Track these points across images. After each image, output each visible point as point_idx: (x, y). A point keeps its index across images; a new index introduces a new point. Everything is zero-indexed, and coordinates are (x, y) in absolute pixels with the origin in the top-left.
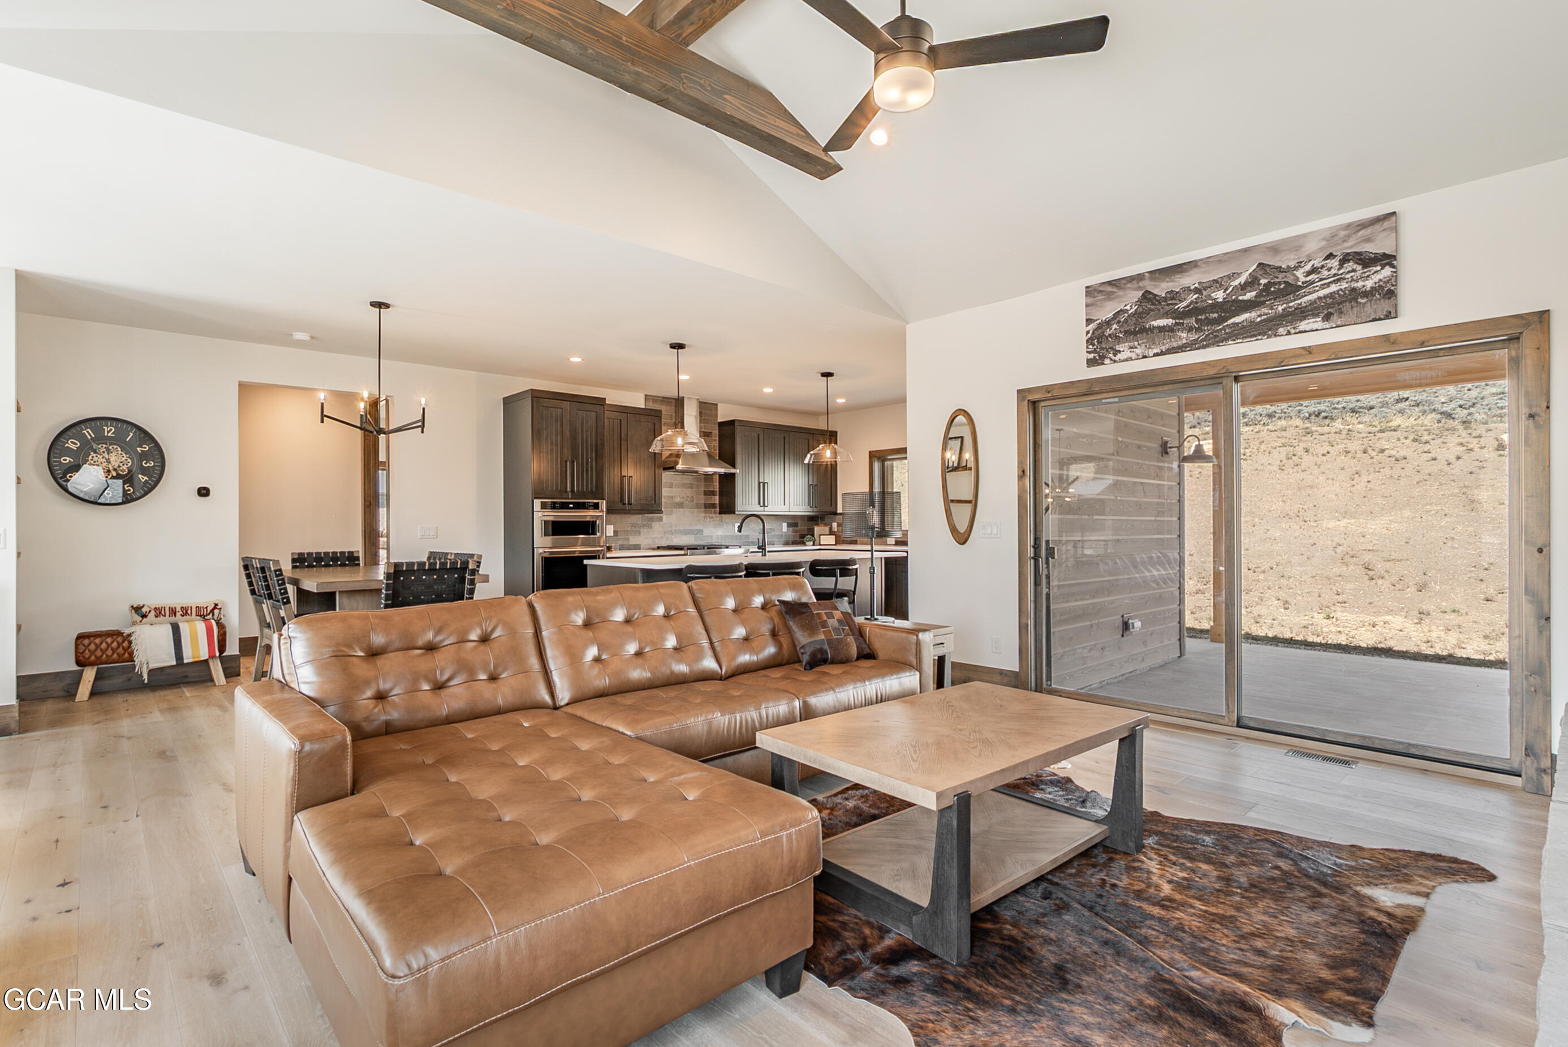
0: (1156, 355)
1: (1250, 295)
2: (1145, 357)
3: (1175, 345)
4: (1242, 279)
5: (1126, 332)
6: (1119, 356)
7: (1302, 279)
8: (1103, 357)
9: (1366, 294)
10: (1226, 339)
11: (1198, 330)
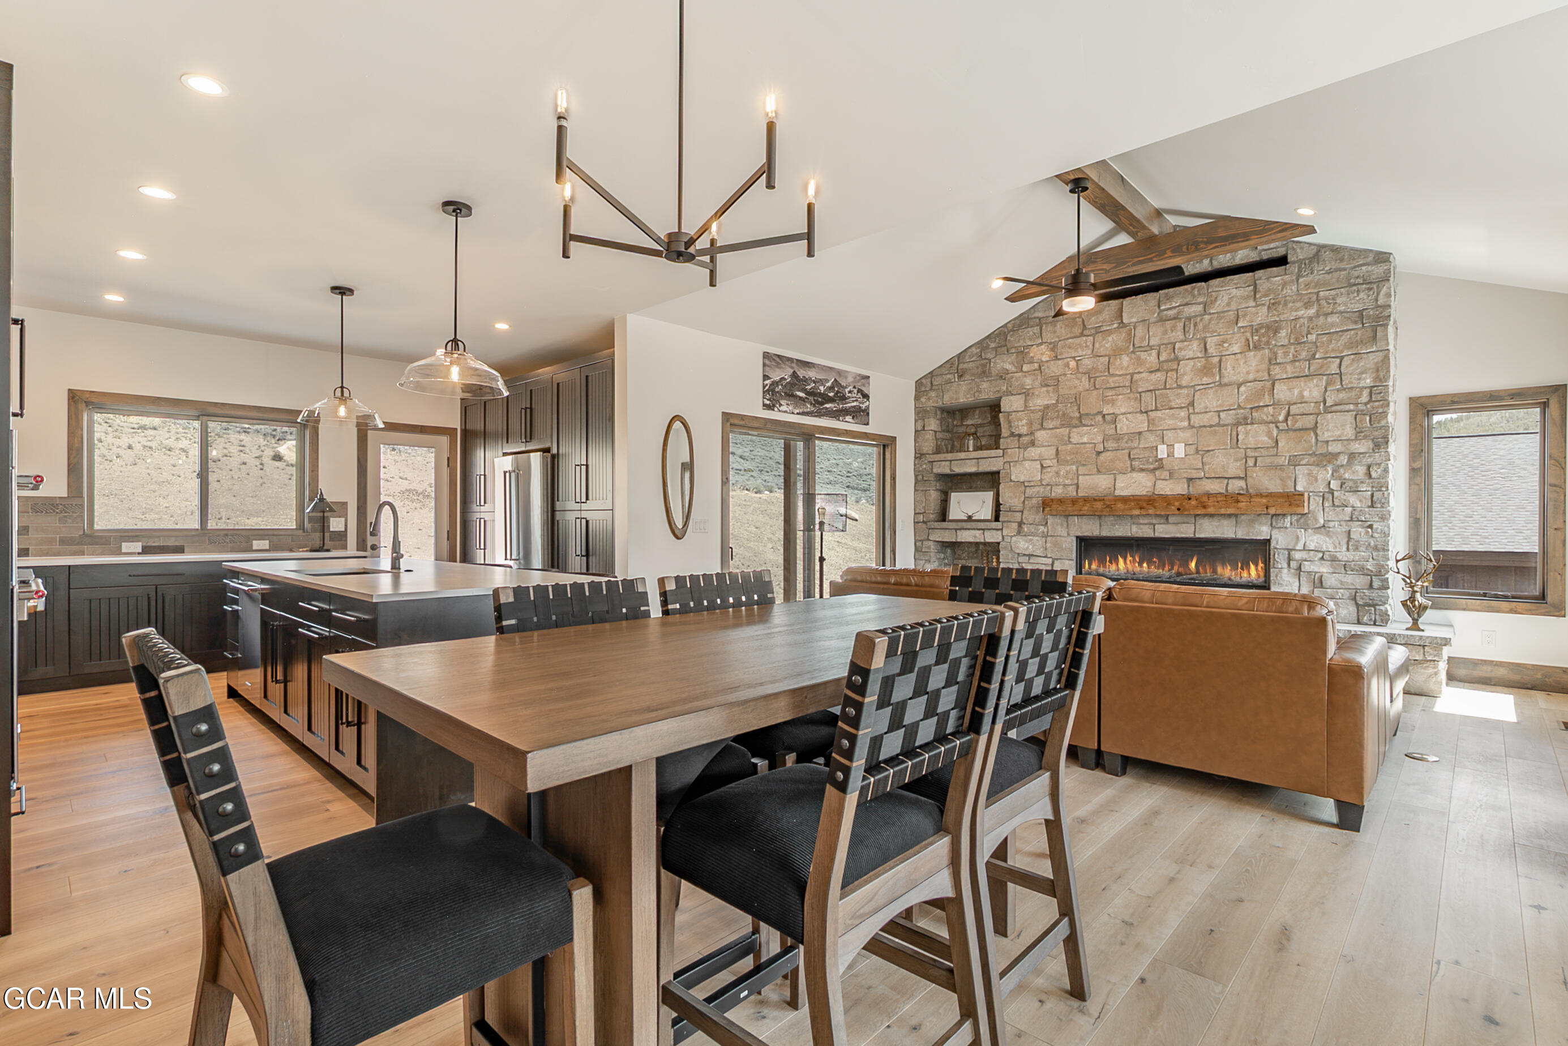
0: (798, 414)
1: (831, 394)
2: (793, 413)
3: (805, 410)
4: (829, 384)
5: (785, 393)
6: (781, 408)
7: (848, 395)
8: (774, 406)
9: (863, 411)
10: (823, 415)
11: (814, 406)
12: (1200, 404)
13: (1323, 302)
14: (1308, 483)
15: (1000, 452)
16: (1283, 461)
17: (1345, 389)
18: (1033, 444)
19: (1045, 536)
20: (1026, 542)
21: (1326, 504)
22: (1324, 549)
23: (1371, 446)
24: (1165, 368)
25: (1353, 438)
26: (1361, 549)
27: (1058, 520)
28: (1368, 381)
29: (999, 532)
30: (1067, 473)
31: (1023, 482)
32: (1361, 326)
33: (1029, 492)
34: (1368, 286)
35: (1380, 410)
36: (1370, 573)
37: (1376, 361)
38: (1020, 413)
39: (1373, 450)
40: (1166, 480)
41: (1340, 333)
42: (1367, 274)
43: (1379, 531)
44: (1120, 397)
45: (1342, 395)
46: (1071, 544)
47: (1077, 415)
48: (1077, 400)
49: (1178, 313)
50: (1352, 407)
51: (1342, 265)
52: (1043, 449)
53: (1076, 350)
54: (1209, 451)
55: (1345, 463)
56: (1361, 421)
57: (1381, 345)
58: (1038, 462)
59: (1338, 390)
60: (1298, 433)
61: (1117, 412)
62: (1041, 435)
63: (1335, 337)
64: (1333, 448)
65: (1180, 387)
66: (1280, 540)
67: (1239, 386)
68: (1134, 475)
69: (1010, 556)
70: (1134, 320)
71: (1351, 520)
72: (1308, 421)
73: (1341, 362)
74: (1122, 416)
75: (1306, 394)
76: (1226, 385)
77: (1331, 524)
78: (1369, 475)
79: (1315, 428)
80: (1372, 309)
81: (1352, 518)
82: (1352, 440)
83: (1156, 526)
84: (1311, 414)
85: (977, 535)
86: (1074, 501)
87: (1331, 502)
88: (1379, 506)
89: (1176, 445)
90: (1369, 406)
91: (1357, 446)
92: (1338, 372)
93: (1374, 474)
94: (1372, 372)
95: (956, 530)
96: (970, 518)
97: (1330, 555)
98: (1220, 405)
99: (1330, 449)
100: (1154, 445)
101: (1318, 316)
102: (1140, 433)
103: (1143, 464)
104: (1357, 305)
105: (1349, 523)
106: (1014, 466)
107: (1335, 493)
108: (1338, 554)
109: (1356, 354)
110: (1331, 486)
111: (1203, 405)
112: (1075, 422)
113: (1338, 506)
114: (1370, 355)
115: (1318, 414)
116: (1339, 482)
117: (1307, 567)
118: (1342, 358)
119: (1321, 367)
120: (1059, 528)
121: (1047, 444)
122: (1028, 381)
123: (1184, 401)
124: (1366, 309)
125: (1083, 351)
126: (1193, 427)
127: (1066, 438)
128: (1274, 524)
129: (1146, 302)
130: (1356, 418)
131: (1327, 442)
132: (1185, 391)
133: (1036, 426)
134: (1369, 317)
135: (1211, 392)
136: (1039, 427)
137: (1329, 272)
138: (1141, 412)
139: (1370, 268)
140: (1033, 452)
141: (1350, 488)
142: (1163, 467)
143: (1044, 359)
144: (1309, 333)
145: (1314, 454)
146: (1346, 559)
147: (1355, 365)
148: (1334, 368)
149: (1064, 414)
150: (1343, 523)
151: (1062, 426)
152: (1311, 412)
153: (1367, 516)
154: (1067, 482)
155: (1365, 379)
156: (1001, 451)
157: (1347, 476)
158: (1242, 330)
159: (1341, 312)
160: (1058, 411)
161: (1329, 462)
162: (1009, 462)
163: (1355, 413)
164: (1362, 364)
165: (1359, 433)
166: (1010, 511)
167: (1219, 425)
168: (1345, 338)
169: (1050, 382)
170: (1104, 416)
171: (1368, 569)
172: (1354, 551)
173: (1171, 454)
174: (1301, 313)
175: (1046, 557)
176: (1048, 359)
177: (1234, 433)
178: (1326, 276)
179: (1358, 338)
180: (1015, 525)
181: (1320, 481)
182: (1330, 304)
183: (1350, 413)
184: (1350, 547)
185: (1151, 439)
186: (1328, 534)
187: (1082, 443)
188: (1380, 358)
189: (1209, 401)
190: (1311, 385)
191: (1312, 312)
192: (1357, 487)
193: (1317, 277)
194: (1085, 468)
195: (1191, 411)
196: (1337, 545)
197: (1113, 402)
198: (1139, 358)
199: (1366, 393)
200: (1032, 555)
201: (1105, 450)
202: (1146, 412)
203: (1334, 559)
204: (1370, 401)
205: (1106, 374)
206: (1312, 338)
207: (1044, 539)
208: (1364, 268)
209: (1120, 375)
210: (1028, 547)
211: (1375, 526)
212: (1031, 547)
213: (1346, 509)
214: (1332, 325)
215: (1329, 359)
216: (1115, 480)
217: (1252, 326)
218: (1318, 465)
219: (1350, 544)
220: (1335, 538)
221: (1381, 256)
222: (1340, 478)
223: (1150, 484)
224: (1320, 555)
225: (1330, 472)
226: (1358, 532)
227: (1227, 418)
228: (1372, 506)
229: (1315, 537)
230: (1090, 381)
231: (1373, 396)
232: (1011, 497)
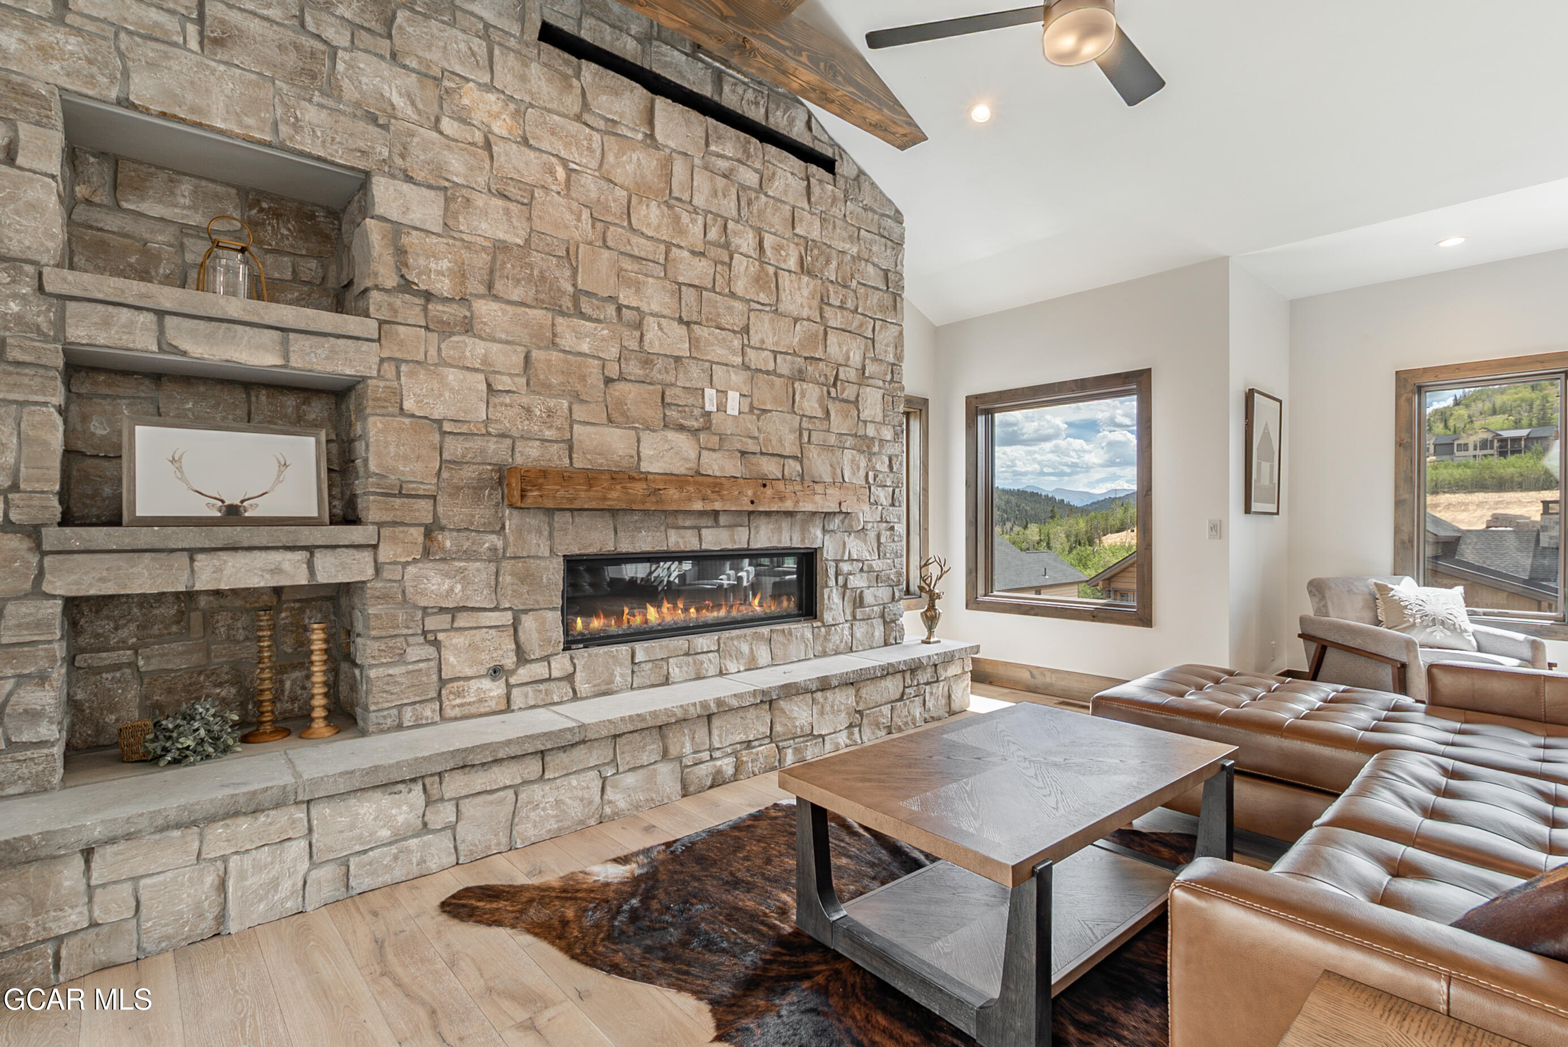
12: (757, 332)
13: (862, 243)
14: (851, 472)
15: (369, 327)
16: (832, 440)
17: (877, 360)
18: (468, 327)
19: (496, 557)
20: (447, 575)
22: (863, 558)
23: (893, 434)
24: (712, 255)
25: (882, 421)
26: (886, 555)
27: (533, 521)
28: (891, 357)
29: (367, 556)
30: (550, 413)
31: (439, 422)
32: (886, 288)
33: (454, 448)
34: (891, 244)
35: (899, 394)
36: (890, 584)
37: (895, 334)
38: (434, 239)
39: (895, 438)
40: (714, 450)
41: (873, 290)
42: (891, 230)
43: (897, 533)
44: (650, 280)
45: (875, 367)
46: (554, 574)
47: (570, 289)
48: (569, 256)
49: (732, 170)
50: (881, 383)
51: (877, 206)
52: (496, 347)
53: (567, 145)
54: (764, 410)
55: (876, 450)
56: (887, 402)
57: (898, 318)
58: (481, 377)
59: (872, 359)
60: (844, 405)
61: (645, 308)
62: (485, 309)
63: (870, 291)
64: (871, 431)
65: (733, 295)
66: (830, 551)
67: (796, 320)
68: (671, 435)
69: (401, 617)
70: (673, 145)
71: (881, 521)
72: (853, 392)
73: (874, 326)
74: (651, 319)
75: (851, 355)
76: (781, 314)
77: (869, 526)
78: (891, 469)
79: (857, 402)
80: (894, 273)
81: (881, 517)
82: (881, 423)
83: (704, 531)
84: (855, 383)
85: (286, 566)
86: (565, 477)
88: (898, 504)
89: (730, 393)
90: (891, 386)
91: (885, 431)
92: (872, 336)
93: (894, 467)
94: (894, 347)
95: (192, 553)
96: (233, 514)
97: (867, 565)
98: (777, 344)
99: (867, 430)
100: (699, 386)
101: (859, 257)
102: (678, 359)
103: (683, 418)
104: (885, 262)
105: (880, 524)
106: (411, 374)
107: (871, 486)
108: (872, 564)
109: (883, 320)
111: (760, 336)
112: (567, 303)
113: (872, 504)
114: (892, 326)
115: (860, 385)
116: (873, 474)
117: (848, 582)
118: (875, 321)
119: (861, 325)
120: (533, 539)
121: (504, 336)
122: (457, 167)
123: (739, 323)
124: (890, 271)
125: (581, 155)
126: (748, 368)
127: (549, 334)
128: (826, 527)
129: (688, 122)
130: (884, 398)
131: (865, 422)
132: (738, 305)
133: (475, 286)
134: (892, 281)
135: (766, 318)
136: (482, 289)
137: (866, 208)
138: (680, 320)
139: (892, 224)
140: (474, 349)
141: (881, 481)
142: (709, 428)
143: (496, 129)
144: (852, 276)
145: (855, 435)
147: (883, 333)
148: (870, 331)
149: (543, 278)
150: (875, 525)
151: (538, 304)
152: (854, 380)
153: (891, 516)
154: (548, 434)
155: (889, 353)
156: (375, 324)
157: (878, 466)
158: (796, 240)
159: (874, 264)
160: (531, 266)
161: (867, 447)
162: (398, 362)
164: (886, 334)
165: (886, 416)
166: (400, 495)
167: (775, 373)
168: (875, 298)
169: (512, 191)
170: (619, 309)
171: (890, 579)
172: (882, 558)
173: (722, 407)
174: (847, 246)
175: (496, 609)
176: (505, 133)
177: (790, 390)
178: (864, 212)
179: (885, 301)
180: (417, 534)
181: (860, 471)
182: (867, 248)
183: (881, 390)
184: (881, 554)
185: (695, 374)
186: (866, 539)
187: (580, 354)
188: (898, 333)
189: (763, 330)
190: (854, 344)
191: (854, 250)
192: (886, 481)
193: (858, 210)
194: (584, 407)
195: (746, 342)
196: (872, 552)
197: (638, 287)
198: (677, 219)
199: (890, 369)
200: (465, 609)
201: (622, 378)
202: (688, 324)
203: (871, 570)
204: (892, 380)
205: (625, 224)
206: (854, 284)
207: (492, 567)
208: (889, 221)
209: (648, 238)
210: (452, 590)
212: (458, 588)
213: (878, 507)
214: (869, 276)
215: (867, 318)
216: (639, 441)
217: (805, 238)
218: (859, 450)
219: (880, 549)
220: (870, 543)
221: (899, 215)
222: (874, 468)
223: (693, 455)
224: (861, 565)
225: (868, 461)
226: (884, 534)
227: (784, 366)
228: (893, 505)
229: (856, 543)
230: (593, 226)
231: (894, 376)
232: (406, 458)
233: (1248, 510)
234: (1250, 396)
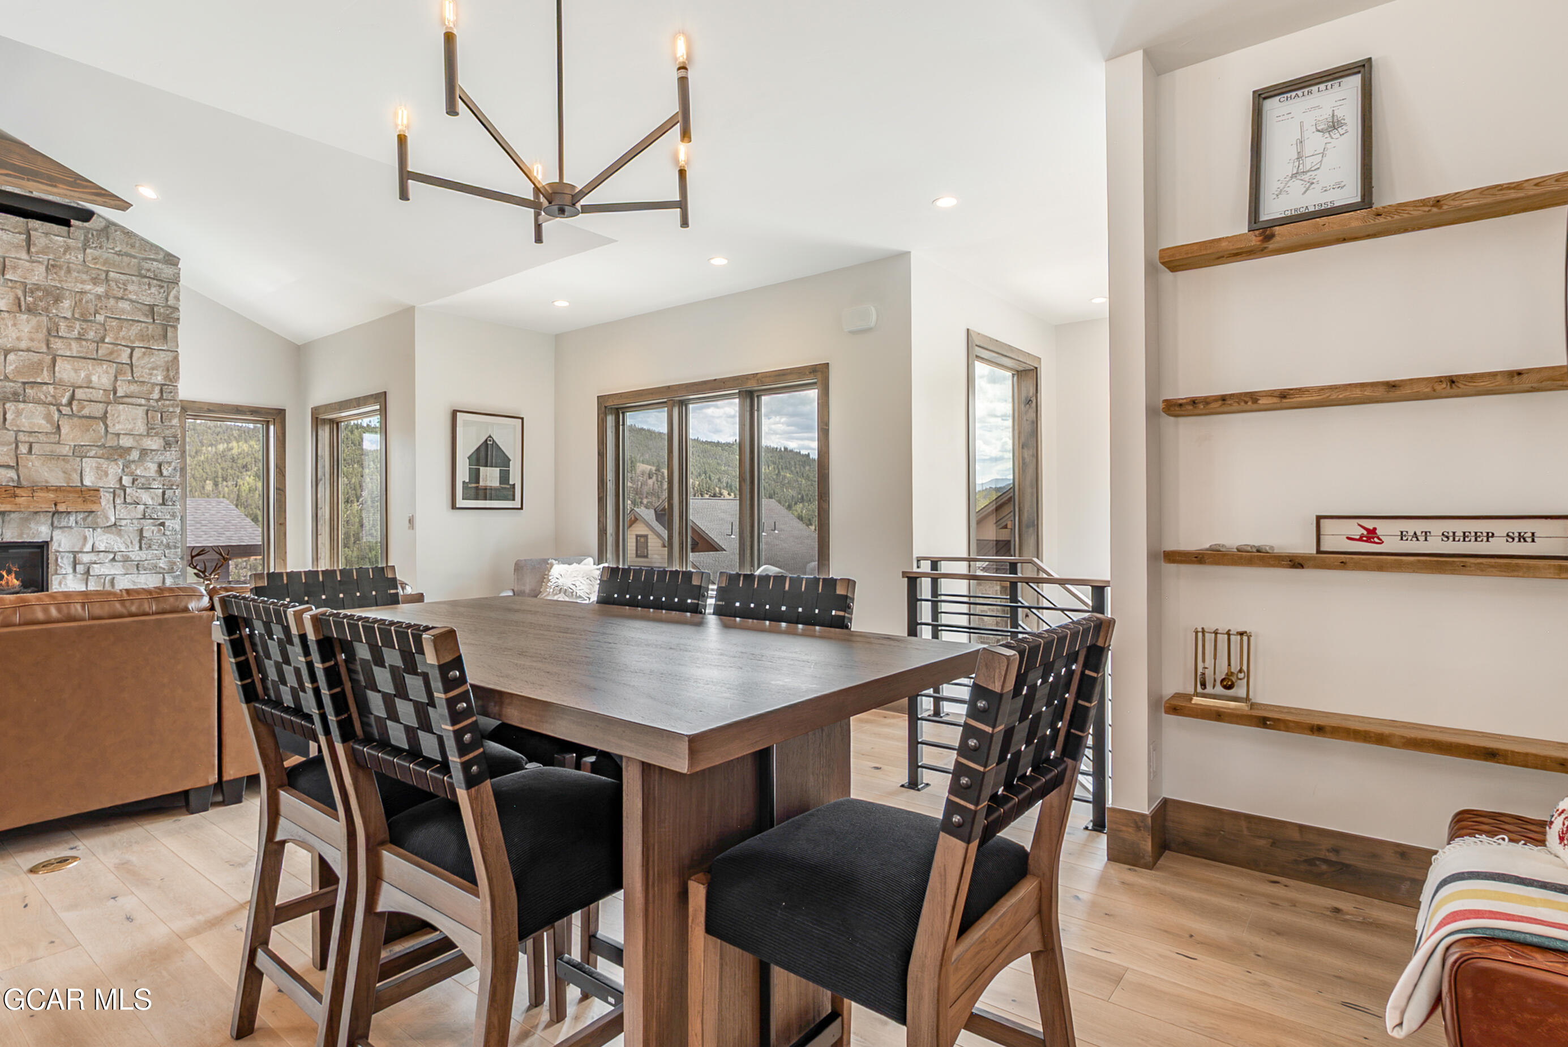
13: (113, 284)
14: (96, 478)
16: (67, 450)
17: (136, 382)
21: (118, 501)
22: (116, 549)
23: (163, 444)
25: (145, 433)
26: (154, 547)
28: (159, 379)
32: (151, 321)
34: (159, 283)
35: (171, 410)
36: (162, 571)
37: (166, 359)
39: (165, 448)
41: (131, 322)
42: (158, 271)
43: (171, 528)
45: (134, 388)
50: (143, 401)
51: (133, 252)
55: (136, 458)
56: (153, 417)
57: (171, 345)
59: (129, 382)
60: (84, 421)
63: (125, 324)
64: (126, 442)
66: (62, 542)
67: (8, 352)
71: (144, 517)
72: (97, 410)
73: (132, 353)
75: (94, 378)
77: (123, 523)
78: (161, 474)
79: (104, 418)
80: (163, 307)
81: (144, 515)
82: (144, 436)
84: (100, 402)
87: (123, 500)
88: (171, 504)
90: (160, 403)
91: (149, 442)
92: (129, 362)
93: (165, 473)
94: (163, 370)
97: (123, 556)
99: (121, 442)
101: (107, 296)
104: (148, 299)
105: (142, 521)
107: (127, 489)
108: (130, 554)
109: (147, 348)
110: (124, 482)
113: (129, 504)
114: (160, 352)
115: (108, 403)
116: (130, 479)
117: (96, 569)
118: (133, 349)
119: (111, 353)
124: (157, 305)
128: (55, 524)
130: (147, 414)
131: (118, 435)
134: (160, 314)
137: (119, 254)
139: (160, 266)
141: (143, 484)
144: (96, 312)
145: (103, 446)
146: (138, 558)
147: (146, 359)
148: (124, 358)
150: (135, 521)
152: (99, 399)
153: (159, 514)
155: (156, 375)
157: (138, 472)
158: (11, 285)
159: (132, 301)
161: (121, 456)
163: (146, 408)
164: (152, 360)
165: (151, 429)
168: (136, 329)
171: (160, 567)
172: (147, 549)
174: (87, 287)
178: (116, 257)
179: (150, 332)
181: (110, 476)
182: (120, 288)
183: (142, 408)
184: (143, 546)
186: (119, 533)
188: (170, 359)
190: (99, 370)
191: (100, 290)
192: (150, 484)
193: (106, 255)
196: (129, 544)
199: (157, 389)
203: (126, 560)
204: (161, 398)
206: (100, 318)
208: (155, 263)
211: (167, 524)
213: (138, 506)
214: (123, 311)
215: (120, 347)
217: (24, 283)
218: (108, 459)
219: (143, 542)
220: (126, 537)
221: (171, 258)
222: (132, 474)
224: (111, 556)
225: (121, 467)
226: (150, 530)
228: (164, 504)
229: (104, 537)
231: (164, 395)
233: (454, 506)
234: (454, 413)
